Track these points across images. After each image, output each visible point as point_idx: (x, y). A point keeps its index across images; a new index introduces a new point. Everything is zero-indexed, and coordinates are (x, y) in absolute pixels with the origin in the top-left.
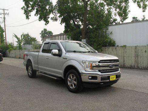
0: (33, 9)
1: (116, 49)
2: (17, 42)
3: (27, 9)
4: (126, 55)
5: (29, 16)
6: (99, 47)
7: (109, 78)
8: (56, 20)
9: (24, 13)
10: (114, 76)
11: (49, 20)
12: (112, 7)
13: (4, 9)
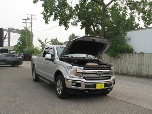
0: (51, 14)
1: (132, 56)
2: (41, 46)
3: (46, 14)
4: (143, 63)
5: (48, 21)
6: (115, 53)
7: (95, 85)
8: (76, 25)
9: (43, 18)
10: (102, 85)
11: (69, 25)
12: (135, 11)
13: (31, 15)
